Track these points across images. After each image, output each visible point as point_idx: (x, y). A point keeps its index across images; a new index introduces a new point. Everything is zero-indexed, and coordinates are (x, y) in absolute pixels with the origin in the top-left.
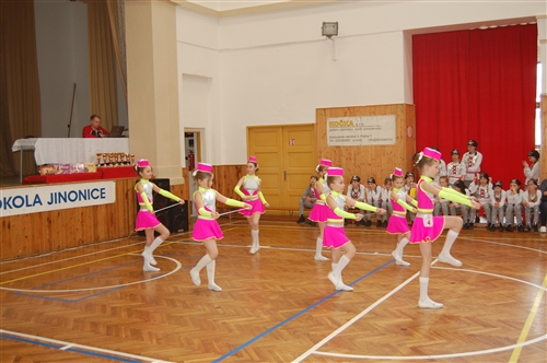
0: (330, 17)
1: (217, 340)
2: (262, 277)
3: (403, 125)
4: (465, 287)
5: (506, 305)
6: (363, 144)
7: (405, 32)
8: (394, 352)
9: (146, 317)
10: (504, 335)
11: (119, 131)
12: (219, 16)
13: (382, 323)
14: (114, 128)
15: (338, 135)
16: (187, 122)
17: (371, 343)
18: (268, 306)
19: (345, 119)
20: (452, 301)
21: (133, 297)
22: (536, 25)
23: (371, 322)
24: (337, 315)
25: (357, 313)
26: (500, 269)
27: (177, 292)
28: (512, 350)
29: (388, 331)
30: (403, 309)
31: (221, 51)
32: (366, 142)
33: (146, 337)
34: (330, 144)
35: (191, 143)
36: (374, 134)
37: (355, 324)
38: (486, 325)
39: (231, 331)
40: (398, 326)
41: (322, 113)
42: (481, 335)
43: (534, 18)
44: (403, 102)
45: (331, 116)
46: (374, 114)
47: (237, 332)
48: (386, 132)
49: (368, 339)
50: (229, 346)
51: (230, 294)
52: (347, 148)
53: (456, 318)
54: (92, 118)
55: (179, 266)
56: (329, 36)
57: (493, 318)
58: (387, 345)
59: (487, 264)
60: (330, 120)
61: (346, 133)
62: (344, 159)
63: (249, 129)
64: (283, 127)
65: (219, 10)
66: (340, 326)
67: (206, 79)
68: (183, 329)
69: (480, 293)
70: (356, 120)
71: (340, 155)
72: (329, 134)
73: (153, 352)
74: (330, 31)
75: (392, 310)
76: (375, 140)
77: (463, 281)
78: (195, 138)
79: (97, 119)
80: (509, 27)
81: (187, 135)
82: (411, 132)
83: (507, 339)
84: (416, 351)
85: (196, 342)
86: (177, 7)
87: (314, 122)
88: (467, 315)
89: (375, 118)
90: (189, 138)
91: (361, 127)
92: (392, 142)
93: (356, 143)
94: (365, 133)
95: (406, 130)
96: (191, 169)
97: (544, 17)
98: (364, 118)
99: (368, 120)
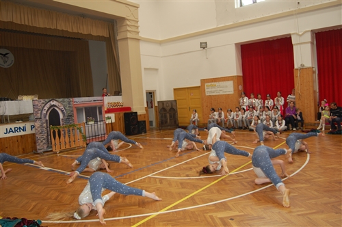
0: (203, 40)
2: (158, 150)
3: (236, 84)
7: (236, 44)
11: (118, 93)
12: (160, 43)
13: (185, 166)
14: (115, 92)
15: (210, 91)
16: (147, 88)
18: (149, 161)
19: (212, 83)
22: (291, 37)
23: (182, 166)
25: (180, 163)
29: (185, 169)
30: (198, 161)
31: (162, 57)
32: (221, 93)
34: (207, 94)
36: (225, 89)
37: (175, 166)
40: (190, 167)
41: (203, 81)
43: (290, 35)
44: (236, 75)
45: (207, 82)
48: (229, 88)
49: (174, 172)
52: (214, 96)
56: (204, 48)
60: (206, 84)
61: (213, 90)
62: (213, 101)
63: (175, 89)
64: (188, 88)
65: (160, 40)
67: (157, 70)
70: (217, 84)
71: (211, 99)
72: (206, 90)
74: (204, 46)
75: (195, 161)
76: (225, 92)
78: (152, 94)
82: (241, 88)
84: (187, 176)
86: (140, 41)
87: (200, 85)
89: (225, 82)
90: (150, 95)
91: (219, 86)
92: (232, 93)
93: (218, 94)
94: (221, 89)
95: (238, 87)
96: (152, 107)
97: (294, 34)
98: (220, 83)
99: (222, 83)
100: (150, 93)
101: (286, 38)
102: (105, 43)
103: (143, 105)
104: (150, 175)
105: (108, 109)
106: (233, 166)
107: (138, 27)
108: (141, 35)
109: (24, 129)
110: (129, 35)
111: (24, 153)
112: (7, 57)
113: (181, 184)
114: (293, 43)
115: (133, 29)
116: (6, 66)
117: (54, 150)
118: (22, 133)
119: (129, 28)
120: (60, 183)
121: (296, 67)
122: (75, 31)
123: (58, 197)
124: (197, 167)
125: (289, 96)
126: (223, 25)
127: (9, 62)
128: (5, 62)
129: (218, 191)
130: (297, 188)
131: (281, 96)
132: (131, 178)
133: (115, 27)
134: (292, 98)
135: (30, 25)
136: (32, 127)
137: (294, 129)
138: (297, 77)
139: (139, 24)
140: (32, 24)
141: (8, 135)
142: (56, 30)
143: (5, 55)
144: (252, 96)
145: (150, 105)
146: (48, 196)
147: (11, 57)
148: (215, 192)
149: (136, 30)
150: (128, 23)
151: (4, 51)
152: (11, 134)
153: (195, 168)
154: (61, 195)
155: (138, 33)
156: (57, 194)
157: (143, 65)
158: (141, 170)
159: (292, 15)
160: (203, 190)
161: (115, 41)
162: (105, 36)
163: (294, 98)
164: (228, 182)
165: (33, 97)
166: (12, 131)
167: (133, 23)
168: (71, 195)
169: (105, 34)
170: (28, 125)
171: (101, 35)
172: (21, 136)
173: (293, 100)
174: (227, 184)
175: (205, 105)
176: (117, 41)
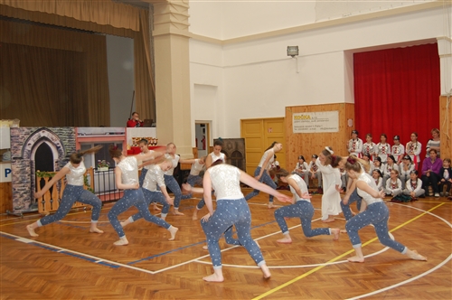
0: (293, 43)
1: (146, 252)
3: (344, 117)
6: (317, 131)
7: (345, 52)
8: (243, 263)
11: (150, 123)
12: (223, 44)
15: (300, 126)
16: (198, 115)
19: (305, 114)
22: (436, 44)
31: (224, 67)
32: (318, 130)
34: (295, 131)
35: (204, 130)
36: (324, 125)
41: (290, 110)
43: (435, 39)
44: (343, 101)
45: (295, 112)
46: (324, 110)
48: (332, 123)
50: (150, 255)
52: (306, 134)
53: (305, 248)
54: (133, 114)
56: (293, 56)
60: (294, 115)
61: (305, 124)
62: (303, 142)
63: (242, 121)
64: (264, 120)
65: (222, 39)
67: (213, 88)
70: (309, 114)
71: (302, 139)
72: (294, 125)
74: (293, 52)
75: (270, 241)
76: (325, 129)
78: (206, 127)
79: (136, 115)
81: (197, 125)
82: (351, 123)
86: (190, 40)
87: (284, 116)
89: (325, 113)
90: (203, 127)
91: (315, 119)
92: (337, 130)
93: (313, 131)
94: (318, 123)
95: (346, 122)
96: (204, 149)
97: (441, 38)
98: (317, 113)
99: (320, 115)
100: (202, 125)
101: (429, 45)
102: (132, 41)
103: (190, 144)
104: (196, 260)
105: (132, 148)
106: (332, 251)
107: (187, 17)
108: (192, 30)
110: (172, 30)
113: (247, 276)
114: (440, 53)
115: (179, 20)
117: (41, 211)
119: (172, 19)
120: (48, 265)
121: (443, 92)
122: (85, 18)
123: (43, 288)
124: (274, 250)
125: (430, 142)
126: (327, 20)
129: (307, 292)
130: (438, 293)
131: (417, 140)
132: (164, 262)
133: (150, 16)
134: (434, 145)
135: (13, 6)
136: (7, 172)
137: (437, 195)
138: (444, 109)
139: (190, 12)
140: (16, 3)
142: (54, 16)
144: (369, 138)
145: (200, 144)
146: (28, 285)
148: (301, 292)
149: (184, 22)
150: (172, 9)
153: (270, 251)
154: (49, 286)
155: (187, 26)
156: (42, 283)
157: (193, 80)
158: (181, 250)
159: (441, 7)
160: (282, 289)
161: (150, 38)
162: (134, 29)
163: (439, 145)
164: (324, 277)
165: (11, 122)
167: (180, 11)
168: (66, 286)
169: (134, 27)
171: (127, 28)
173: (435, 148)
174: (322, 280)
175: (291, 148)
176: (153, 38)
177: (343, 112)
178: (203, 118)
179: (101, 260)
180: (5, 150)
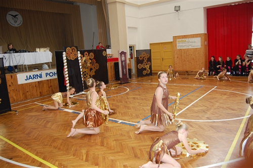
0: (177, 4)
1: (140, 114)
3: (204, 40)
4: (226, 96)
5: (241, 103)
7: (204, 8)
8: (201, 119)
9: (118, 106)
10: (240, 113)
11: (108, 47)
12: (139, 7)
13: (196, 109)
14: (106, 46)
15: (181, 45)
16: (130, 43)
17: (193, 116)
19: (183, 39)
20: (221, 101)
21: (114, 100)
23: (193, 108)
24: (181, 106)
25: (188, 105)
26: (238, 90)
27: (128, 98)
28: (243, 119)
29: (198, 112)
30: (203, 104)
31: (140, 18)
32: (190, 47)
33: (118, 113)
34: (178, 48)
35: (131, 50)
36: (193, 44)
37: (187, 109)
38: (233, 110)
39: (145, 111)
40: (202, 110)
41: (175, 38)
42: (231, 113)
44: (203, 33)
46: (193, 37)
47: (147, 112)
48: (198, 44)
49: (192, 114)
50: (145, 116)
51: (145, 99)
52: (184, 49)
53: (223, 108)
54: (99, 43)
55: (128, 90)
56: (177, 11)
57: (236, 107)
58: (198, 116)
59: (233, 88)
60: (178, 40)
61: (183, 44)
62: (183, 53)
63: (150, 44)
64: (162, 43)
65: (139, 4)
66: (182, 110)
67: (136, 28)
68: (130, 110)
69: (231, 99)
70: (187, 40)
72: (177, 45)
73: (120, 118)
74: (177, 9)
75: (200, 104)
76: (194, 46)
77: (225, 94)
78: (133, 48)
80: (243, 4)
81: (130, 47)
82: (206, 43)
83: (241, 115)
84: (208, 118)
85: (134, 115)
86: (125, 5)
87: (172, 41)
88: (227, 106)
91: (189, 42)
92: (199, 47)
93: (187, 48)
94: (190, 44)
95: (204, 43)
98: (190, 39)
99: (191, 40)
106: (239, 109)
109: (41, 76)
111: (41, 96)
112: (17, 18)
113: (212, 127)
116: (16, 25)
118: (39, 79)
124: (208, 110)
127: (18, 22)
128: (16, 22)
136: (47, 74)
141: (28, 81)
143: (15, 16)
147: (20, 18)
151: (14, 13)
152: (31, 81)
157: (127, 25)
165: (45, 49)
166: (31, 78)
170: (44, 73)
172: (38, 82)
175: (176, 56)
176: (107, 4)
177: (203, 38)
178: (132, 44)
179: (121, 121)
180: (43, 64)
